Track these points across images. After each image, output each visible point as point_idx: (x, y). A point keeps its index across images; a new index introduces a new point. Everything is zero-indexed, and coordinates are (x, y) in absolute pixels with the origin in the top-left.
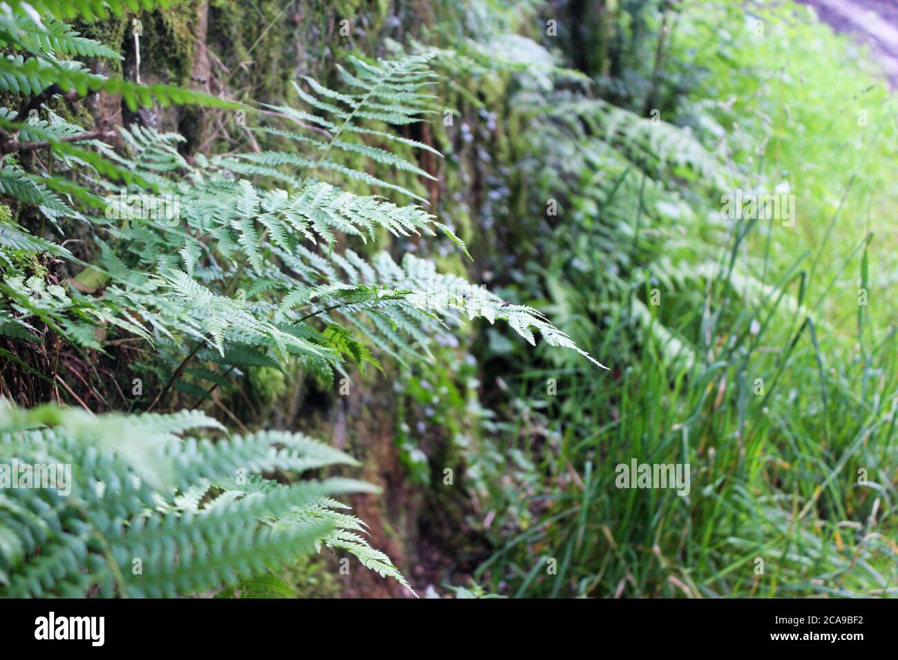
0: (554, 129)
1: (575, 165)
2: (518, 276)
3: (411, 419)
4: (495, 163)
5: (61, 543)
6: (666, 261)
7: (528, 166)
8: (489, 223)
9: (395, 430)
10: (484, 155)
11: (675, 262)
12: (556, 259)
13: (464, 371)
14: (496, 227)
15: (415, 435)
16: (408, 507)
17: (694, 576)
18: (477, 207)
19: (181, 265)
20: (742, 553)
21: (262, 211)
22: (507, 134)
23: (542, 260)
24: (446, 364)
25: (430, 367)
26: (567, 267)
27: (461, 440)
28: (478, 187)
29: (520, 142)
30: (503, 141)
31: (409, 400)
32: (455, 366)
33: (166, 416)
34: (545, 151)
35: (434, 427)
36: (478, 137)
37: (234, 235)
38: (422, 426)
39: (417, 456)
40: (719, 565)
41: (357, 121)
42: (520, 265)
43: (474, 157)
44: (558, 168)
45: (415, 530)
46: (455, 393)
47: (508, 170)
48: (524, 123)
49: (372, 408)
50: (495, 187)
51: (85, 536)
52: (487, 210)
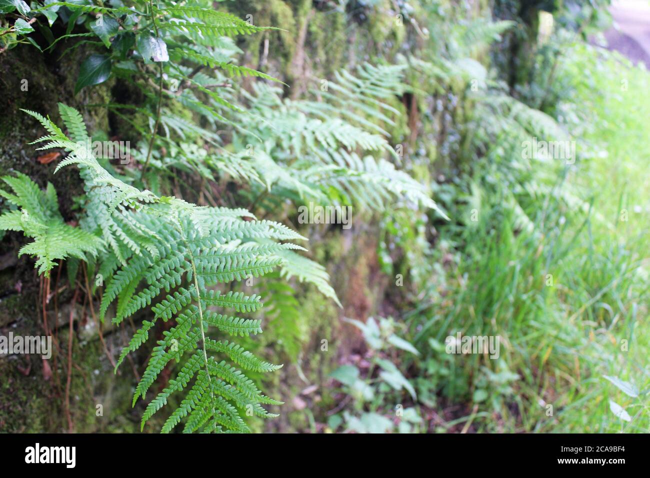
0: (488, 109)
1: (496, 129)
2: (457, 180)
3: (387, 241)
4: (454, 122)
5: (174, 255)
6: (534, 183)
7: (471, 126)
8: (446, 152)
9: (377, 246)
10: (448, 117)
11: (539, 185)
12: (478, 173)
13: (418, 222)
14: (450, 155)
15: (388, 250)
16: (380, 284)
17: (511, 338)
18: (441, 143)
19: (264, 149)
20: (537, 330)
21: (306, 129)
22: (463, 108)
23: (471, 174)
24: (409, 218)
25: (401, 218)
26: (483, 179)
27: (410, 255)
28: (443, 133)
29: (470, 113)
30: (460, 112)
31: (387, 233)
32: (414, 219)
33: (231, 210)
34: (481, 119)
35: (399, 248)
36: (446, 108)
37: (291, 138)
38: (392, 246)
39: (387, 260)
40: (525, 334)
41: (362, 93)
42: (459, 175)
43: (442, 118)
44: (485, 129)
45: (382, 296)
46: (412, 233)
47: (461, 127)
48: (473, 105)
49: (367, 233)
50: (452, 134)
51: (185, 253)
52: (446, 145)
